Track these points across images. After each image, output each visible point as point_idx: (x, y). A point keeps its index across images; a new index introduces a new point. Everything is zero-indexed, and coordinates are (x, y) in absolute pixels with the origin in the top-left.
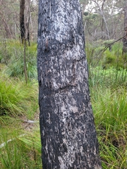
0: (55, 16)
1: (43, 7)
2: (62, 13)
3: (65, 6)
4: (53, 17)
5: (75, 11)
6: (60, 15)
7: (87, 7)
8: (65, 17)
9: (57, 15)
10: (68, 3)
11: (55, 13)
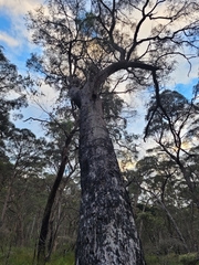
0: (102, 250)
1: (85, 234)
2: (113, 246)
3: (116, 234)
4: (99, 252)
5: (131, 241)
6: (109, 249)
7: (140, 198)
8: (117, 254)
9: (105, 249)
10: (120, 230)
11: (102, 245)
